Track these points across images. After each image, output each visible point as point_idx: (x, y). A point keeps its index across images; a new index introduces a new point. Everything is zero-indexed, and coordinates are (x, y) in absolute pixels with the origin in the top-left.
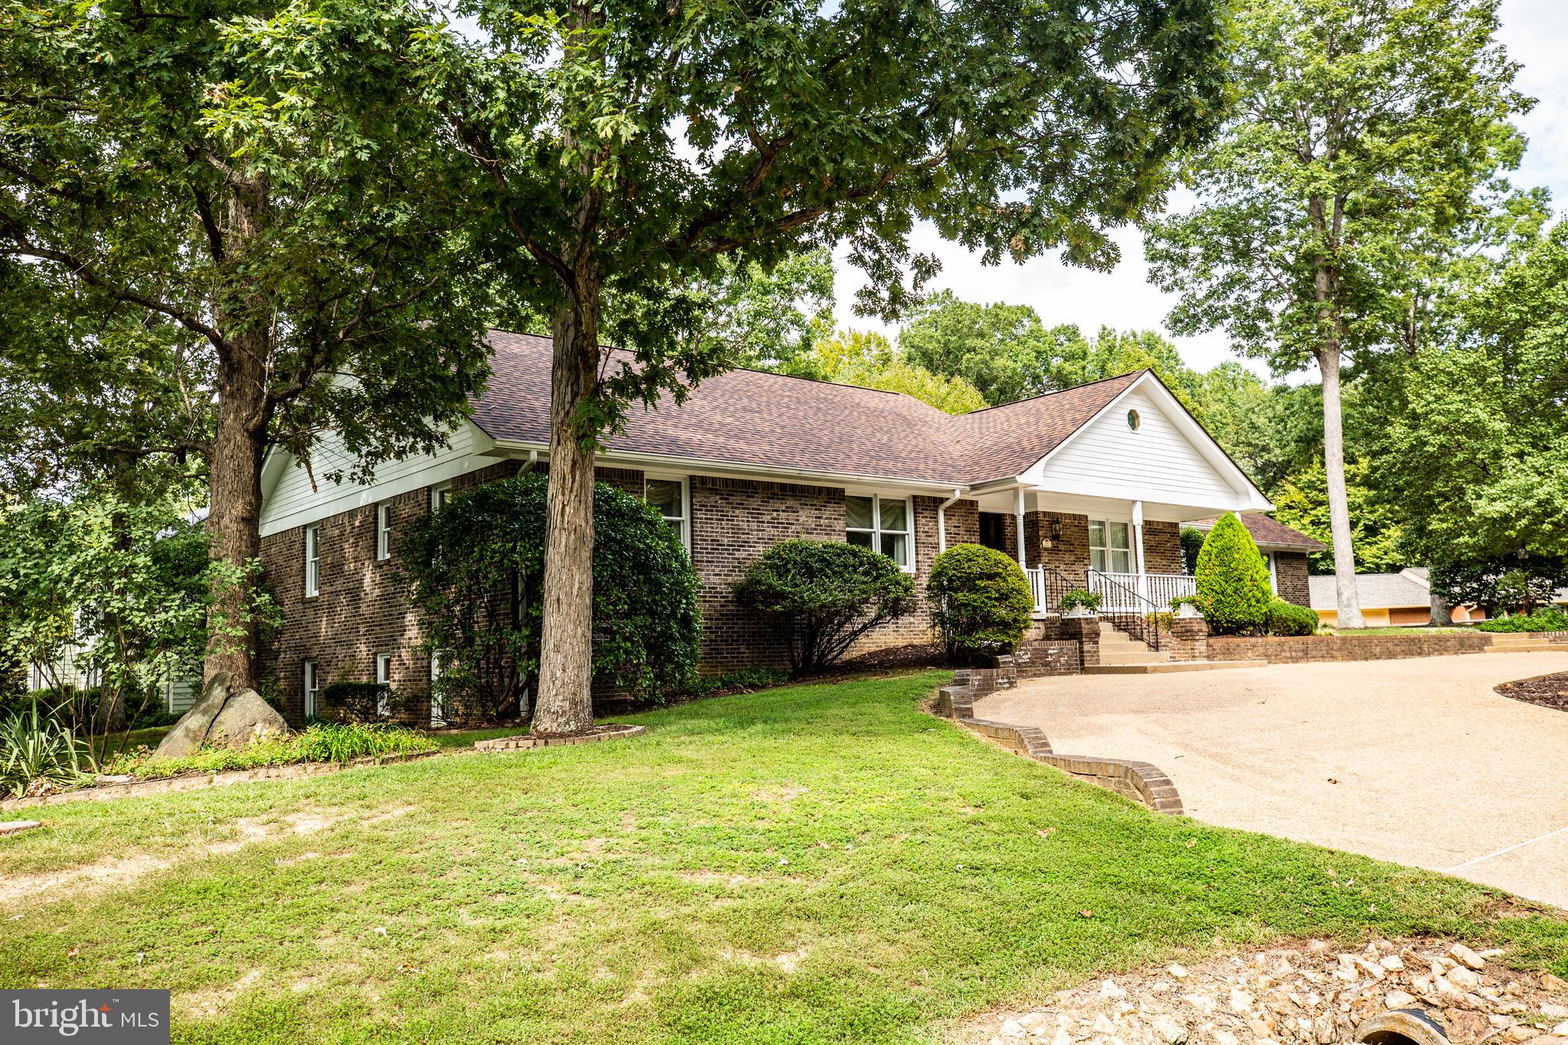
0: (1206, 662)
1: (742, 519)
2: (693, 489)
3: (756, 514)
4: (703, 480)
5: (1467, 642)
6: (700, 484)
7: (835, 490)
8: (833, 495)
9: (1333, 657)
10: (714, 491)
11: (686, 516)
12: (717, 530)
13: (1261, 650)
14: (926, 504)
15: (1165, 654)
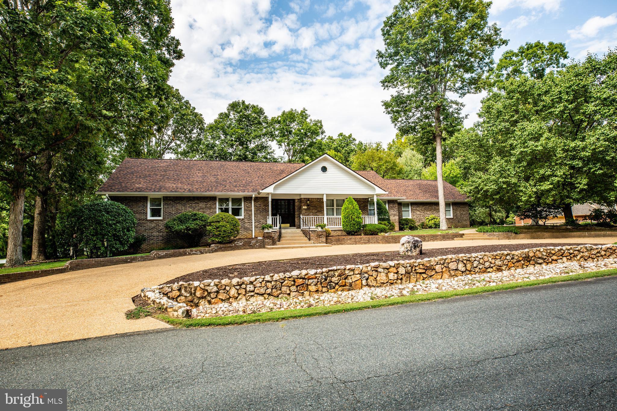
0: (325, 244)
1: (179, 206)
2: (164, 200)
3: (184, 205)
4: (166, 197)
5: (446, 237)
6: (167, 199)
7: (213, 197)
8: (213, 199)
9: (379, 243)
10: (171, 200)
11: (162, 207)
12: (172, 210)
13: (353, 240)
14: (248, 199)
15: (312, 241)
